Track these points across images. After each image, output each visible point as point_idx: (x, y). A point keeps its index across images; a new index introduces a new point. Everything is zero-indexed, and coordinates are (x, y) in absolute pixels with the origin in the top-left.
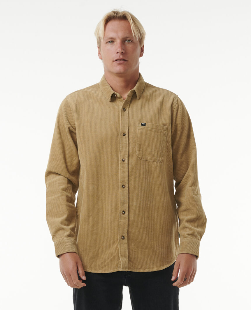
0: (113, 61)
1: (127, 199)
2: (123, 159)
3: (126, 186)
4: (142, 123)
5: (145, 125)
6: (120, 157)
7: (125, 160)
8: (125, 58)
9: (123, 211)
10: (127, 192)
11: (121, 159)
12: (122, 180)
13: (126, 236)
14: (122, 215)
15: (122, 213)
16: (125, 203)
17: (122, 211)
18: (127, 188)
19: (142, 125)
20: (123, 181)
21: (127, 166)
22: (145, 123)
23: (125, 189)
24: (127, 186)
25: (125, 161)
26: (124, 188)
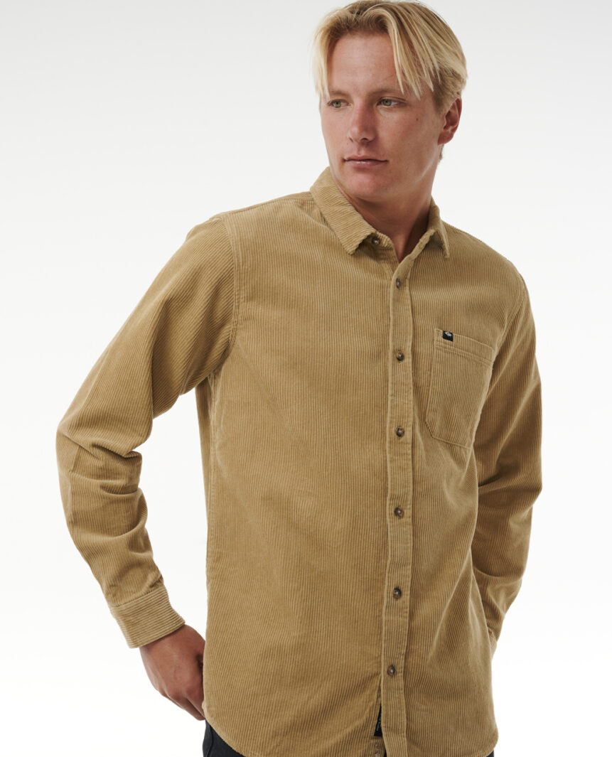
0: (344, 161)
1: (410, 551)
2: (398, 429)
3: (405, 511)
4: (444, 332)
5: (451, 339)
6: (391, 422)
7: (404, 432)
8: (373, 156)
9: (397, 589)
10: (409, 529)
11: (394, 430)
12: (396, 493)
13: (400, 664)
14: (393, 601)
15: (394, 595)
16: (405, 565)
17: (392, 589)
18: (407, 519)
19: (445, 337)
20: (398, 497)
21: (410, 452)
22: (452, 334)
23: (403, 520)
24: (408, 512)
25: (404, 437)
26: (400, 517)
